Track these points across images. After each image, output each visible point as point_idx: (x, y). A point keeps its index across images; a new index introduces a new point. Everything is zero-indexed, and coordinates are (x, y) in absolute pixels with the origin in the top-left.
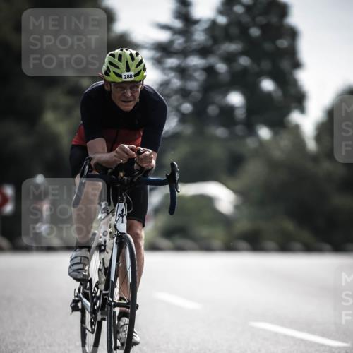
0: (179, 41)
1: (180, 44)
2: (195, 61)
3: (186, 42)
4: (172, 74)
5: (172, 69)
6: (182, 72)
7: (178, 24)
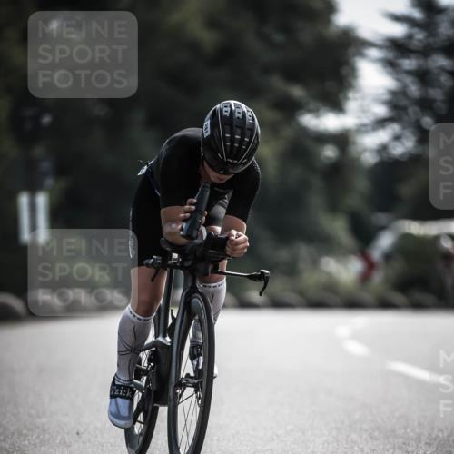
0: (420, 35)
1: (420, 41)
2: (440, 61)
3: (428, 37)
4: (408, 80)
5: (409, 72)
6: (423, 76)
7: (417, 14)
